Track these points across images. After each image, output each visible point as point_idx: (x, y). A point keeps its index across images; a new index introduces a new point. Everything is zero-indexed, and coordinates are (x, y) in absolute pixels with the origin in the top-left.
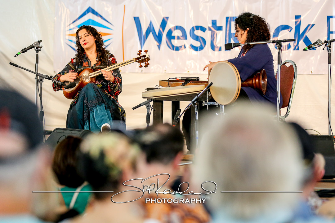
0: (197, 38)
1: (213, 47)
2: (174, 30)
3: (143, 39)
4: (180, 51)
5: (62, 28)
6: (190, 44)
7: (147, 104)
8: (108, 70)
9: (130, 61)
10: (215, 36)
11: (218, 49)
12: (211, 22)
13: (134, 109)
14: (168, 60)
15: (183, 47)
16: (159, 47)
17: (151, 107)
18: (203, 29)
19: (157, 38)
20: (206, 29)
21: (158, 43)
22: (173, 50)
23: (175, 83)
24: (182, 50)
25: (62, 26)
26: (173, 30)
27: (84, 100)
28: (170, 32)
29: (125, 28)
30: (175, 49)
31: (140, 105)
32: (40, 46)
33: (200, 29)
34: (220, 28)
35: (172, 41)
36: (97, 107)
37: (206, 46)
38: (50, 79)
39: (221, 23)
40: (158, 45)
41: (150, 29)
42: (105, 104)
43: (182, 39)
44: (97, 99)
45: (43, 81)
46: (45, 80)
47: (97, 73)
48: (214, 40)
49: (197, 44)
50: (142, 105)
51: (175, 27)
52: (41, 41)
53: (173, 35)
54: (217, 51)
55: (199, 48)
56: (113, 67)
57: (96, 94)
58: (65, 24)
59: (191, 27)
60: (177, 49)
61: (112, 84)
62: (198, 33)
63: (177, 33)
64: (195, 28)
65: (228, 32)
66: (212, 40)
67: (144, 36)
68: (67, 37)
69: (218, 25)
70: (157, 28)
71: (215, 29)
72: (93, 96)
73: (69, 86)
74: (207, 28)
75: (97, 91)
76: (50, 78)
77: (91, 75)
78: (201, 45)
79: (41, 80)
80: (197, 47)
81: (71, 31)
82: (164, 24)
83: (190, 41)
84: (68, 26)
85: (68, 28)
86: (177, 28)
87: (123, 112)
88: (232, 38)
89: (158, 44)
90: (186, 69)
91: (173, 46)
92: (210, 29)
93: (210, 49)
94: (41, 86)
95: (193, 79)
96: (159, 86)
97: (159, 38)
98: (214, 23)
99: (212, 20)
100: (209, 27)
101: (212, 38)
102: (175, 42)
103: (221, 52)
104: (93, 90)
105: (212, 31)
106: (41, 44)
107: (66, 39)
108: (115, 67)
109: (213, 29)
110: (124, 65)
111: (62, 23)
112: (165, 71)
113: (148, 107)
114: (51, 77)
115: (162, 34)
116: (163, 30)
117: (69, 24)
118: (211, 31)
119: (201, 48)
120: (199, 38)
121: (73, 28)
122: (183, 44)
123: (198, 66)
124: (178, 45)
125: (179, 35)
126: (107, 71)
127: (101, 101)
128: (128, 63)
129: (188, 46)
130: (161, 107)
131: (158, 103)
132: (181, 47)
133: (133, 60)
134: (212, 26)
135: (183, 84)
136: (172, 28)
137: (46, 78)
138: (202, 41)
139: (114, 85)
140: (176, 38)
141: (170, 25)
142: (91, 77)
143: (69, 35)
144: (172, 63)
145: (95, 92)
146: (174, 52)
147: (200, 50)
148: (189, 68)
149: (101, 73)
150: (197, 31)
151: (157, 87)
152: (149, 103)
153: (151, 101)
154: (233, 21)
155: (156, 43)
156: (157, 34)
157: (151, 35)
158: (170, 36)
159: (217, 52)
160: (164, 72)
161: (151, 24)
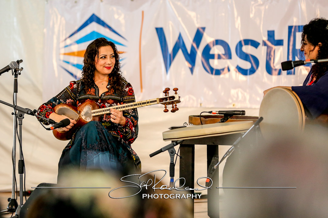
0: (245, 57)
1: (269, 70)
2: (214, 45)
3: (168, 59)
4: (222, 76)
5: (55, 45)
6: (236, 66)
7: (170, 149)
8: (120, 110)
9: (151, 102)
10: (272, 53)
11: (277, 72)
12: (266, 34)
13: (152, 156)
14: (205, 89)
15: (226, 70)
16: (192, 70)
17: (177, 153)
18: (255, 44)
19: (189, 58)
20: (259, 44)
21: (191, 64)
22: (212, 73)
23: (211, 120)
24: (224, 74)
25: (55, 41)
26: (211, 45)
27: (82, 143)
28: (207, 49)
29: (143, 43)
30: (214, 72)
31: (160, 151)
32: (20, 68)
33: (250, 43)
34: (279, 43)
35: (211, 61)
36: (99, 155)
37: (259, 68)
38: (33, 115)
39: (282, 34)
40: (190, 68)
41: (180, 45)
42: (110, 152)
43: (224, 59)
44: (100, 144)
45: (24, 118)
46: (26, 115)
47: (104, 111)
48: (270, 59)
49: (246, 65)
50: (163, 150)
51: (215, 42)
52: (21, 61)
53: (211, 52)
54: (275, 75)
55: (248, 72)
56: (127, 107)
57: (100, 137)
58: (58, 38)
59: (238, 41)
60: (218, 72)
61: (123, 128)
62: (248, 49)
63: (217, 50)
64: (243, 43)
65: (291, 48)
66: (268, 59)
67: (170, 55)
68: (62, 57)
69: (277, 37)
70: (189, 42)
71: (272, 44)
72: (95, 139)
73: (60, 125)
74: (261, 43)
75: (101, 132)
76: (32, 113)
77: (94, 113)
78: (252, 66)
79: (21, 116)
80: (247, 70)
81: (67, 48)
82: (198, 37)
83: (236, 61)
84: (62, 41)
85: (62, 45)
86: (217, 42)
87: (137, 162)
88: (297, 57)
89: (190, 66)
90: (230, 101)
91: (212, 69)
92: (265, 44)
93: (265, 73)
94: (21, 124)
95: (235, 112)
96: (188, 124)
97: (191, 58)
98: (271, 34)
99: (268, 31)
100: (263, 41)
101: (268, 57)
102: (215, 63)
103: (281, 76)
104: (96, 130)
105: (268, 47)
106: (21, 65)
107: (60, 60)
108: (129, 106)
109: (269, 44)
110: (143, 105)
111: (55, 37)
112: (201, 104)
113: (172, 153)
114: (35, 111)
115: (196, 52)
116: (198, 45)
117: (64, 38)
118: (266, 47)
119: (252, 71)
120: (249, 57)
121: (71, 45)
122: (226, 66)
123: (248, 97)
124: (219, 67)
125: (220, 53)
126: (118, 110)
127: (105, 148)
128: (149, 104)
129: (233, 68)
130: (191, 154)
131: (186, 148)
132: (223, 70)
133: (156, 101)
134: (269, 40)
135: (222, 120)
136: (210, 43)
137: (28, 113)
138: (253, 61)
139: (125, 130)
140: (216, 57)
141: (207, 39)
142: (94, 115)
143: (65, 54)
144: (211, 93)
145: (99, 134)
146: (213, 77)
147: (250, 74)
148: (235, 99)
149: (108, 112)
150: (247, 46)
151: (186, 125)
152: (173, 147)
153: (176, 145)
154: (299, 31)
155: (187, 65)
156: (189, 51)
157: (180, 53)
158: (207, 55)
159: (275, 77)
160: (199, 106)
161: (180, 37)
